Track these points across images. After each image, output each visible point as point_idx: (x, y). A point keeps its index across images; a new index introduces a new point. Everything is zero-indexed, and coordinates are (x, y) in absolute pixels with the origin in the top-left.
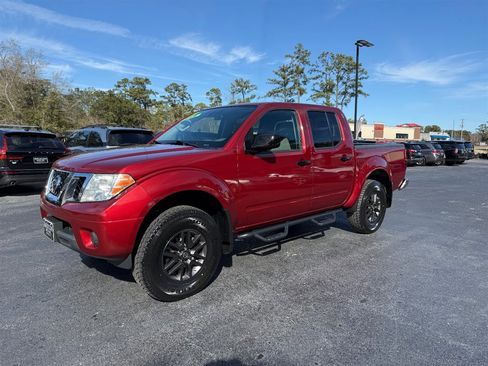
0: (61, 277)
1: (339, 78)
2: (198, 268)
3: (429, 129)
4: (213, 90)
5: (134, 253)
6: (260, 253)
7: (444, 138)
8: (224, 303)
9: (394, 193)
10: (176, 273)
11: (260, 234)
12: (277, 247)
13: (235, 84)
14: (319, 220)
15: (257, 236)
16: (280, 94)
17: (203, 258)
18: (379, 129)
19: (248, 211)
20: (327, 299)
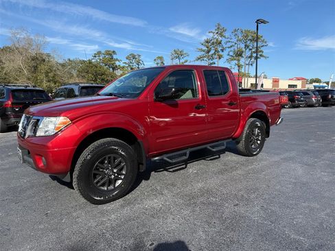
0: (32, 187)
1: (247, 46)
2: (120, 182)
3: (312, 81)
4: (159, 58)
5: (72, 171)
6: (171, 170)
7: (323, 87)
8: (137, 206)
9: (271, 127)
10: (103, 185)
11: (168, 158)
12: (184, 166)
13: (174, 52)
14: (213, 147)
15: (165, 158)
16: (205, 59)
17: (123, 174)
18: (276, 81)
19: (158, 141)
20: (210, 203)
